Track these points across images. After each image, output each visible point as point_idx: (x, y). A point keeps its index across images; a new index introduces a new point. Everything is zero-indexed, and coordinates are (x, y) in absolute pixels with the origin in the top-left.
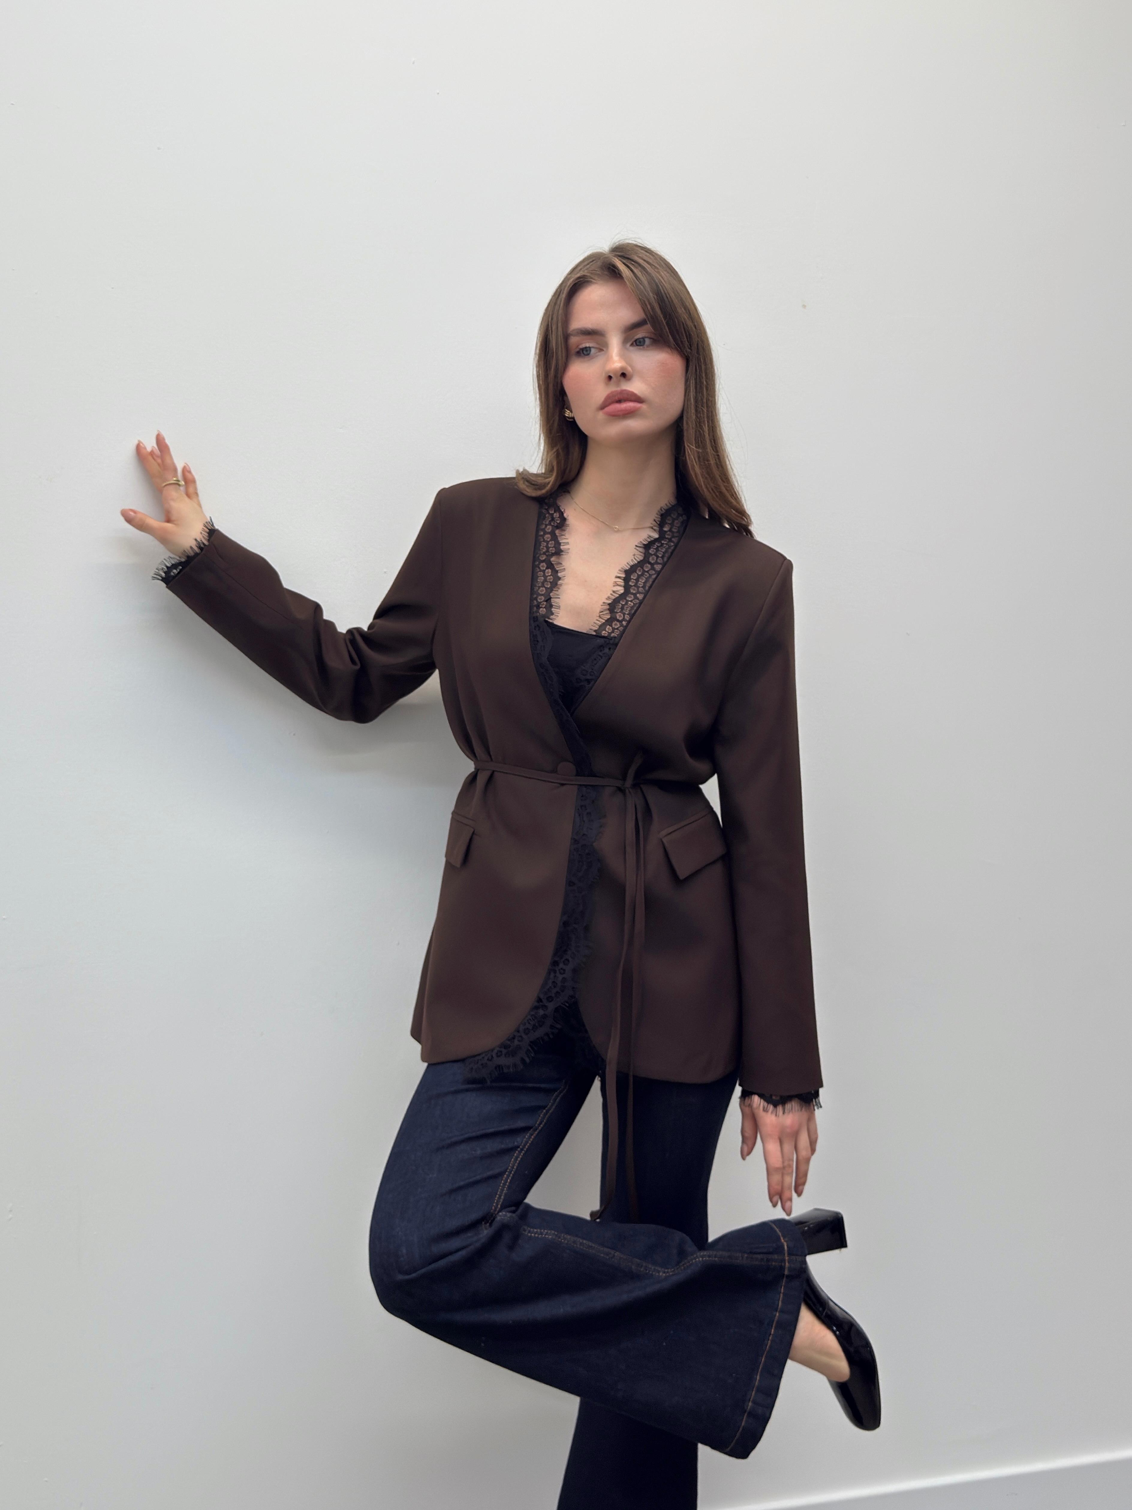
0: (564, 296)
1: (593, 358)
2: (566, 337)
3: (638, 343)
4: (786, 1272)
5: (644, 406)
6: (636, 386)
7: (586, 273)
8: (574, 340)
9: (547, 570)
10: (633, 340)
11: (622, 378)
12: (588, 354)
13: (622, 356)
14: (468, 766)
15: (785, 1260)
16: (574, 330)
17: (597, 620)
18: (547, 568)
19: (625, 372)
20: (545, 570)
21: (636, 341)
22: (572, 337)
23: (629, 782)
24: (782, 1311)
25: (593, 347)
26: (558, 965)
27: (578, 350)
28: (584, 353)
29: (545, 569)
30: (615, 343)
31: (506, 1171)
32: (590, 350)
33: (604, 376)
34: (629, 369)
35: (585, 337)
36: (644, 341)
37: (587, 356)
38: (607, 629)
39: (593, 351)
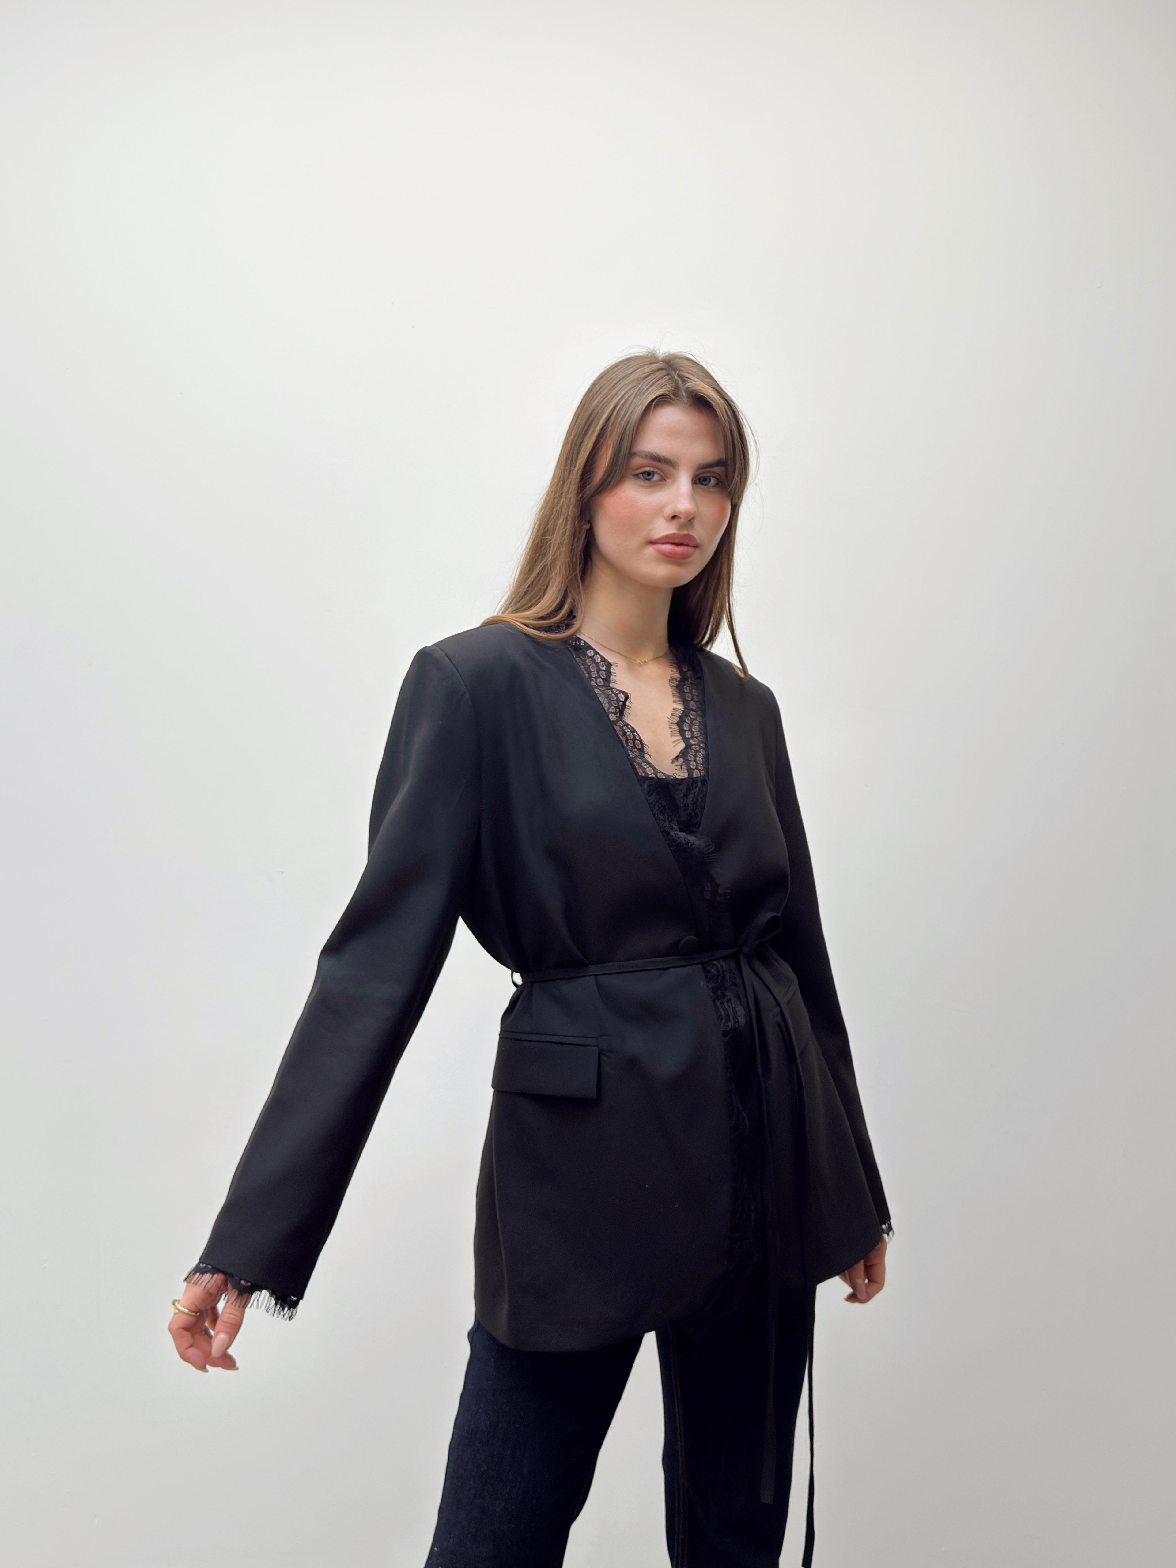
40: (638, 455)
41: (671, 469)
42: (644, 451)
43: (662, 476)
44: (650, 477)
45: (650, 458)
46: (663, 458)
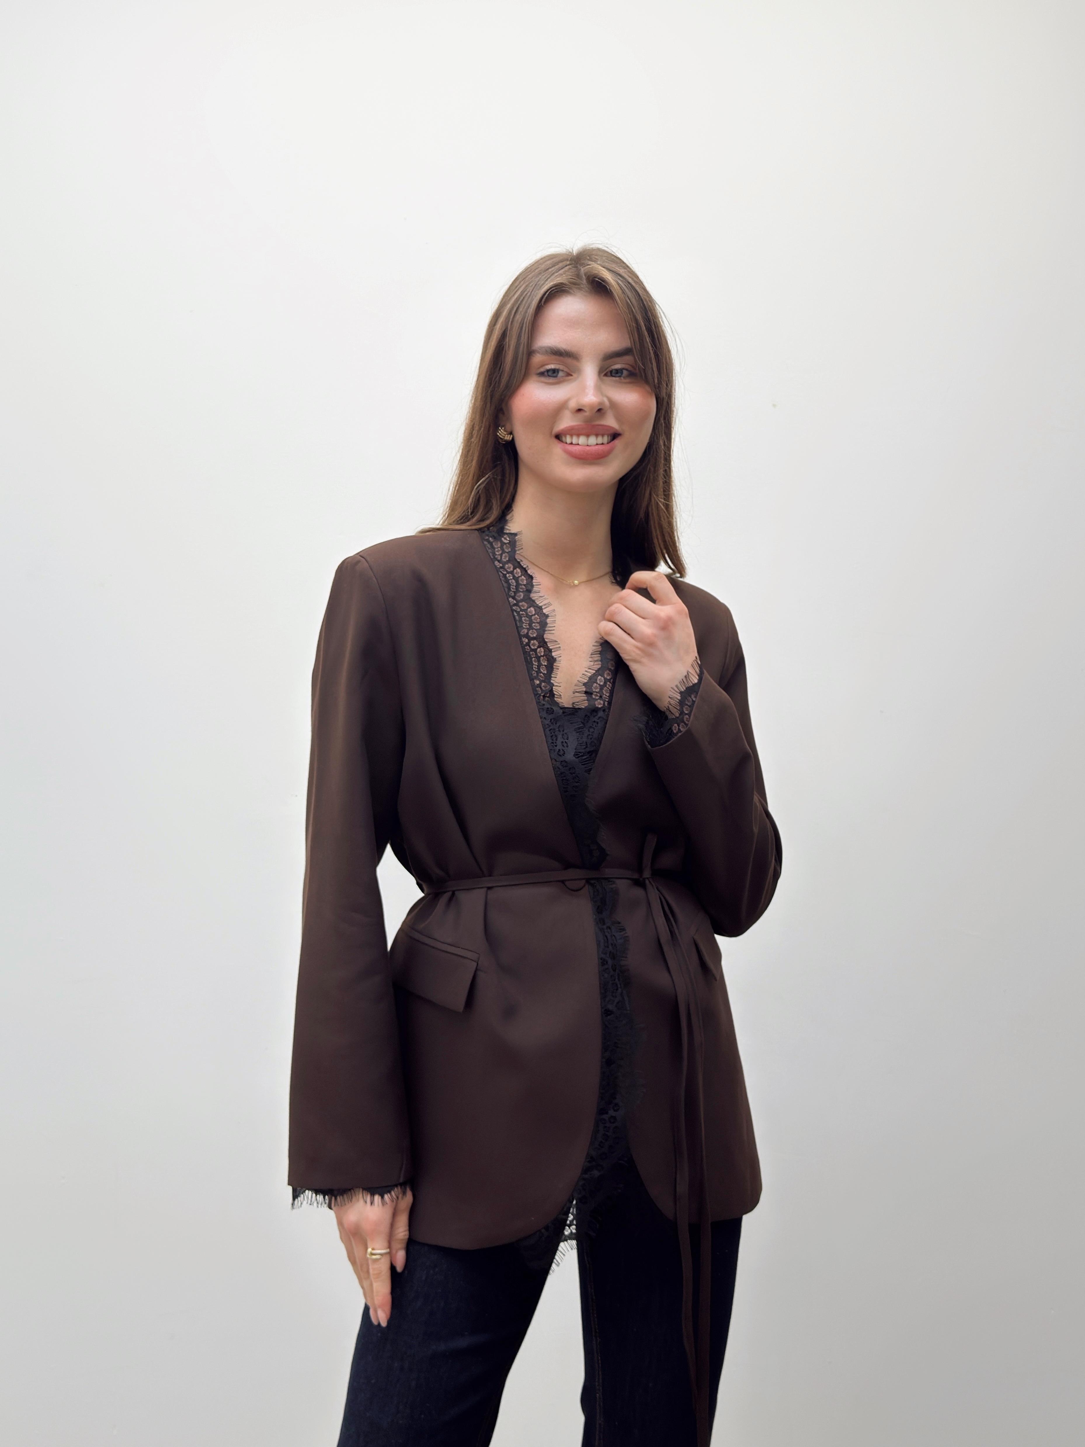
1: (561, 382)
2: (529, 352)
3: (617, 376)
8: (537, 358)
9: (539, 649)
10: (611, 371)
11: (596, 414)
12: (555, 377)
13: (598, 389)
14: (419, 894)
16: (541, 348)
17: (586, 671)
18: (539, 647)
19: (599, 408)
20: (536, 649)
21: (613, 373)
22: (538, 355)
23: (647, 874)
25: (563, 371)
26: (607, 1113)
27: (542, 370)
28: (551, 375)
29: (536, 647)
30: (589, 372)
32: (558, 372)
33: (575, 405)
34: (606, 403)
35: (554, 357)
36: (622, 373)
37: (551, 379)
38: (598, 681)
39: (561, 374)
40: (539, 352)
41: (574, 362)
42: (544, 347)
43: (566, 372)
44: (555, 375)
45: (551, 354)
46: (563, 351)
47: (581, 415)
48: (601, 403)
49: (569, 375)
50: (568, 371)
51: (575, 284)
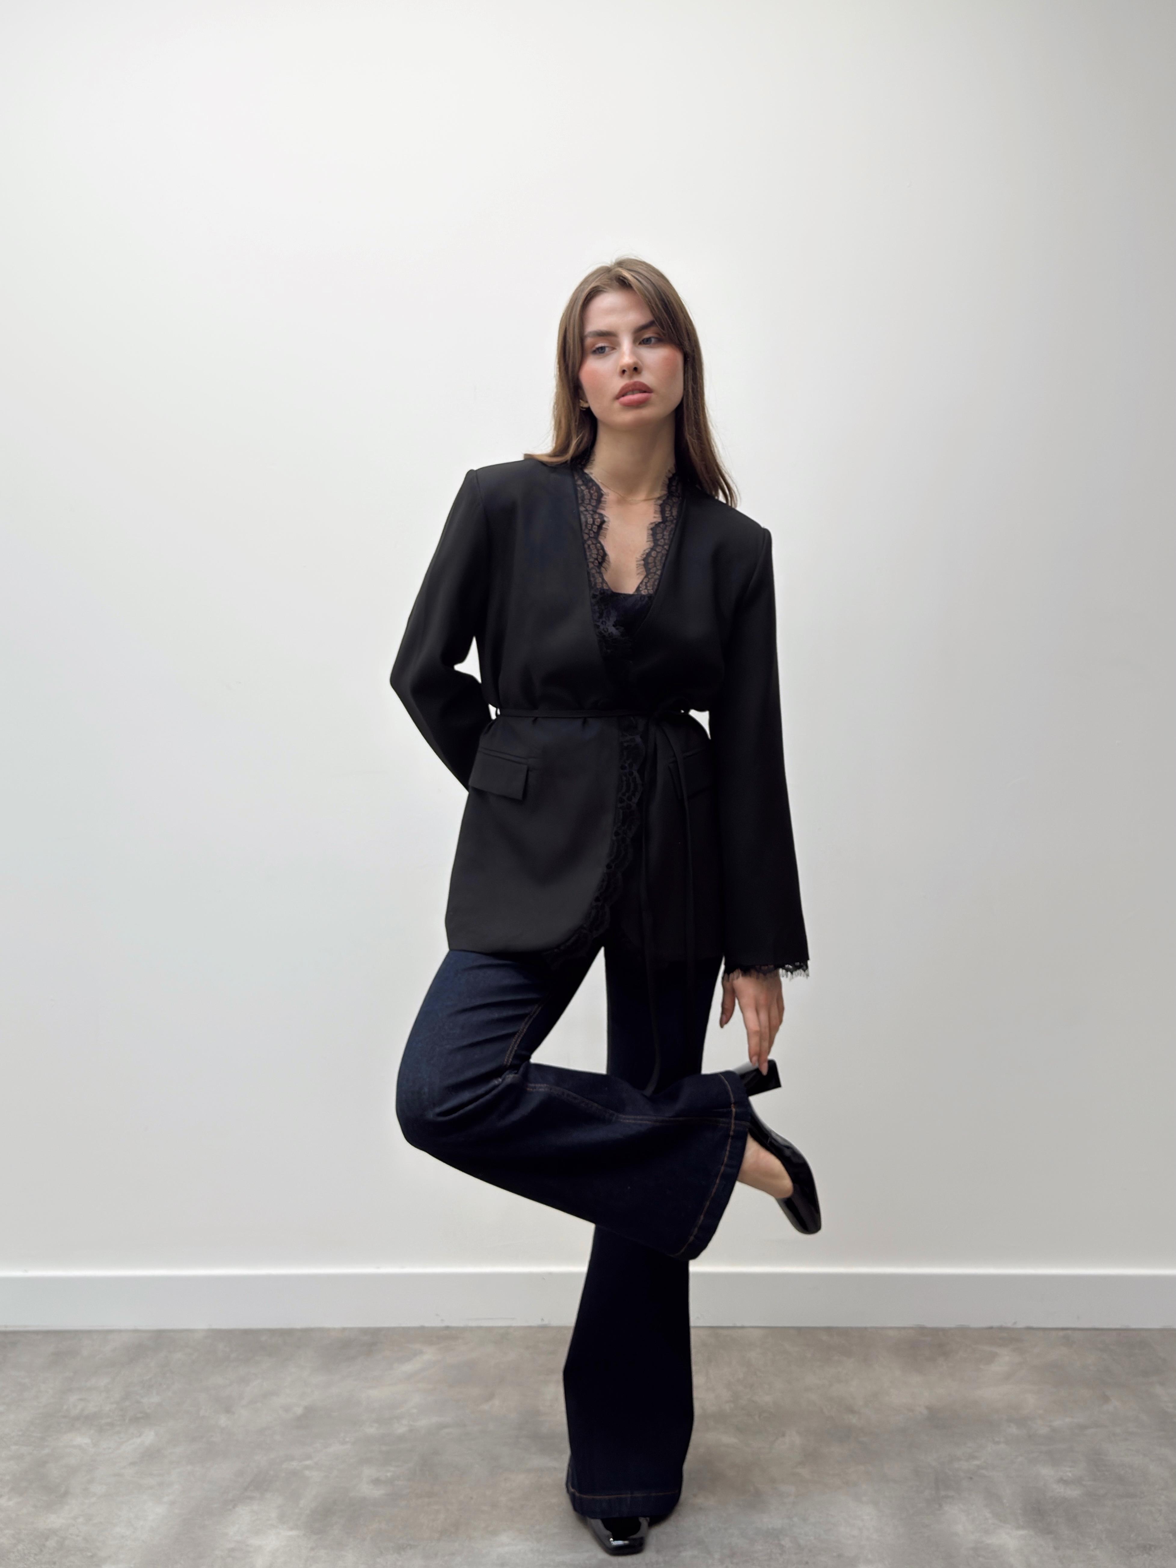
0: (580, 302)
1: (608, 355)
2: (582, 339)
3: (646, 342)
4: (732, 1133)
5: (653, 396)
6: (646, 378)
7: (598, 284)
8: (589, 341)
10: (641, 339)
11: (634, 372)
12: (603, 352)
13: (633, 353)
15: (731, 1123)
16: (590, 332)
19: (636, 367)
21: (643, 341)
22: (588, 338)
24: (727, 1165)
25: (608, 347)
27: (594, 349)
28: (600, 351)
30: (626, 343)
31: (517, 1032)
32: (605, 349)
33: (618, 370)
34: (640, 363)
35: (600, 338)
36: (651, 341)
37: (602, 354)
39: (607, 349)
40: (589, 336)
41: (615, 338)
42: (592, 332)
43: (610, 347)
44: (603, 351)
45: (598, 336)
46: (606, 332)
47: (626, 373)
48: (635, 363)
49: (613, 349)
50: (611, 346)
51: (608, 285)
